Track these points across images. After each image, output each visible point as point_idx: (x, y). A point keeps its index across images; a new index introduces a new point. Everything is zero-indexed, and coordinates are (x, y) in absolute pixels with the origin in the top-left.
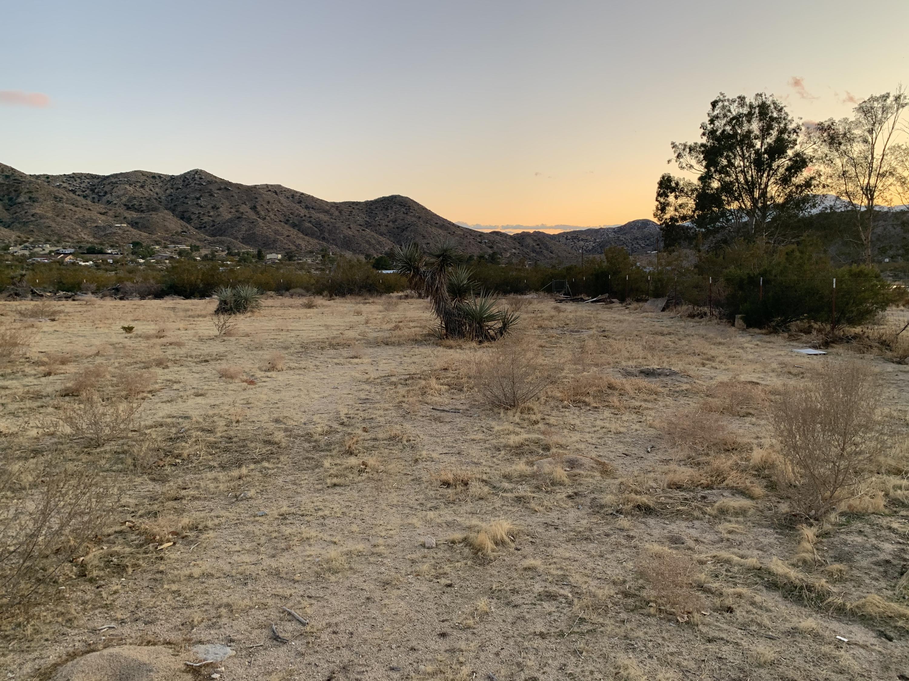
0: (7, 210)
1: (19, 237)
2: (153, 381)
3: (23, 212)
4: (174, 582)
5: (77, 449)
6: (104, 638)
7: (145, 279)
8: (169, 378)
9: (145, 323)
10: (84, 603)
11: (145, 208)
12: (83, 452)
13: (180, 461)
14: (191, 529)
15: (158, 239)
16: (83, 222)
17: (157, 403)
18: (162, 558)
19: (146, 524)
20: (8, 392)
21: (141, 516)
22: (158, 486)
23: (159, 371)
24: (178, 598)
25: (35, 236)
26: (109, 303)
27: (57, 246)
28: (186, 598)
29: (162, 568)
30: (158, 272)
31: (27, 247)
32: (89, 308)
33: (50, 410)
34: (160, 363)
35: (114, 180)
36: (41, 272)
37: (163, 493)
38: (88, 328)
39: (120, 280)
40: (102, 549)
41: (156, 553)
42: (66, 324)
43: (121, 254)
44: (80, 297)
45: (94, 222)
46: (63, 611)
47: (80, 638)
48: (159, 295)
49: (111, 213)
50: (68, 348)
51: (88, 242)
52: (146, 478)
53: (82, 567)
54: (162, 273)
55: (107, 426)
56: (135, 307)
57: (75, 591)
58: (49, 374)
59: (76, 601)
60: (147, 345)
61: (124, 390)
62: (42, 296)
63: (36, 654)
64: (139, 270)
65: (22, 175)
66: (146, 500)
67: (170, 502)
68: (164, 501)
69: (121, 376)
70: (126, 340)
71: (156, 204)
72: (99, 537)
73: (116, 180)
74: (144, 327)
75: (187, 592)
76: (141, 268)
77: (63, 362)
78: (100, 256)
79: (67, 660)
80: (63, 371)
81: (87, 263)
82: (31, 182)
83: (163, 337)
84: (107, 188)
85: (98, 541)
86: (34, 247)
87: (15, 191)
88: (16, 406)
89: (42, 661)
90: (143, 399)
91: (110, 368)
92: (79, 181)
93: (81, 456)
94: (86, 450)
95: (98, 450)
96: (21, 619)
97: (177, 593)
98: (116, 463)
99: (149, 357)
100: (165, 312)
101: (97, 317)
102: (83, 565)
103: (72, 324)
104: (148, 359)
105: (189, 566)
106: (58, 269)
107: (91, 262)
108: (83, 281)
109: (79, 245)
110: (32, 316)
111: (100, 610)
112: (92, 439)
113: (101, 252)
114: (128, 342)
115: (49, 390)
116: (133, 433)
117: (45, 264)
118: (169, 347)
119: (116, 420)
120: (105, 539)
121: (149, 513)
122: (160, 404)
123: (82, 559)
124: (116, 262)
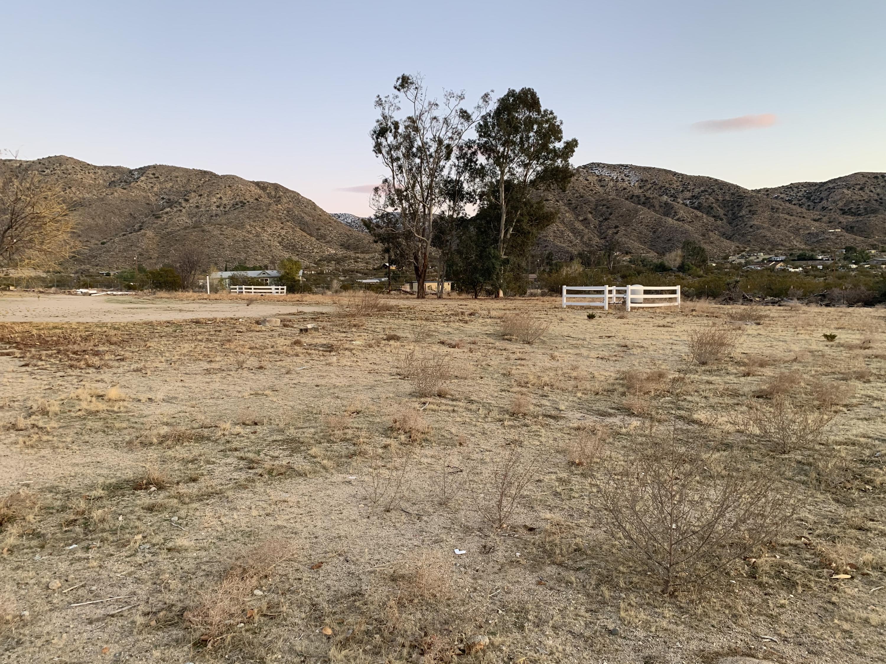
0: (730, 223)
1: (738, 247)
2: (849, 395)
3: (743, 225)
4: (846, 620)
5: (764, 451)
6: (765, 648)
7: (855, 286)
8: (869, 393)
9: (849, 331)
10: (751, 604)
11: (863, 211)
12: (768, 455)
13: (871, 488)
14: (873, 568)
15: (875, 243)
16: (796, 231)
17: (852, 419)
18: (835, 589)
19: (823, 546)
20: (711, 387)
21: (818, 536)
22: (841, 509)
23: (859, 384)
24: (848, 640)
25: (751, 246)
26: (814, 309)
27: (769, 254)
28: (857, 643)
29: (834, 599)
30: (871, 278)
31: (743, 256)
32: (794, 313)
33: (744, 408)
34: (861, 376)
35: (831, 186)
36: (753, 278)
37: (846, 518)
38: (790, 334)
39: (828, 287)
40: (775, 557)
41: (831, 581)
42: (770, 328)
43: (833, 260)
44: (785, 303)
45: (807, 229)
46: (731, 604)
47: (743, 638)
48: (869, 303)
49: (825, 219)
50: (768, 352)
51: (799, 249)
52: (829, 497)
53: (754, 568)
54: (876, 279)
55: (794, 434)
56: (841, 314)
57: (743, 589)
58: (748, 374)
59: (744, 600)
60: (848, 355)
61: (817, 399)
62: (751, 301)
63: (702, 635)
64: (851, 276)
65: (745, 191)
66: (826, 521)
67: (853, 531)
68: (846, 527)
69: (816, 386)
70: (826, 348)
71: (876, 205)
72: (773, 544)
73: (834, 185)
74: (848, 336)
75: (860, 638)
76: (853, 274)
77: (762, 365)
78: (810, 263)
79: (728, 654)
80: (760, 373)
81: (796, 270)
82: (752, 197)
83: (868, 348)
84: (824, 195)
85: (772, 547)
86: (750, 256)
87: (738, 206)
88: (716, 401)
89: (707, 645)
90: (836, 412)
91: (805, 376)
92: (796, 190)
93: (766, 459)
94: (772, 453)
95: (783, 456)
96: (694, 597)
97: (848, 633)
98: (799, 473)
99: (849, 369)
100: (874, 321)
101: (800, 323)
102: (754, 566)
103: (774, 329)
104: (847, 371)
105: (866, 609)
106: (769, 276)
107: (801, 269)
108: (790, 287)
109: (790, 252)
110: (740, 319)
111: (764, 618)
112: (778, 444)
113: (812, 259)
114: (828, 351)
115: (746, 389)
116: (821, 446)
117: (757, 271)
118: (874, 360)
119: (804, 429)
120: (779, 548)
121: (828, 535)
122: (855, 421)
123: (754, 560)
124: (826, 267)
